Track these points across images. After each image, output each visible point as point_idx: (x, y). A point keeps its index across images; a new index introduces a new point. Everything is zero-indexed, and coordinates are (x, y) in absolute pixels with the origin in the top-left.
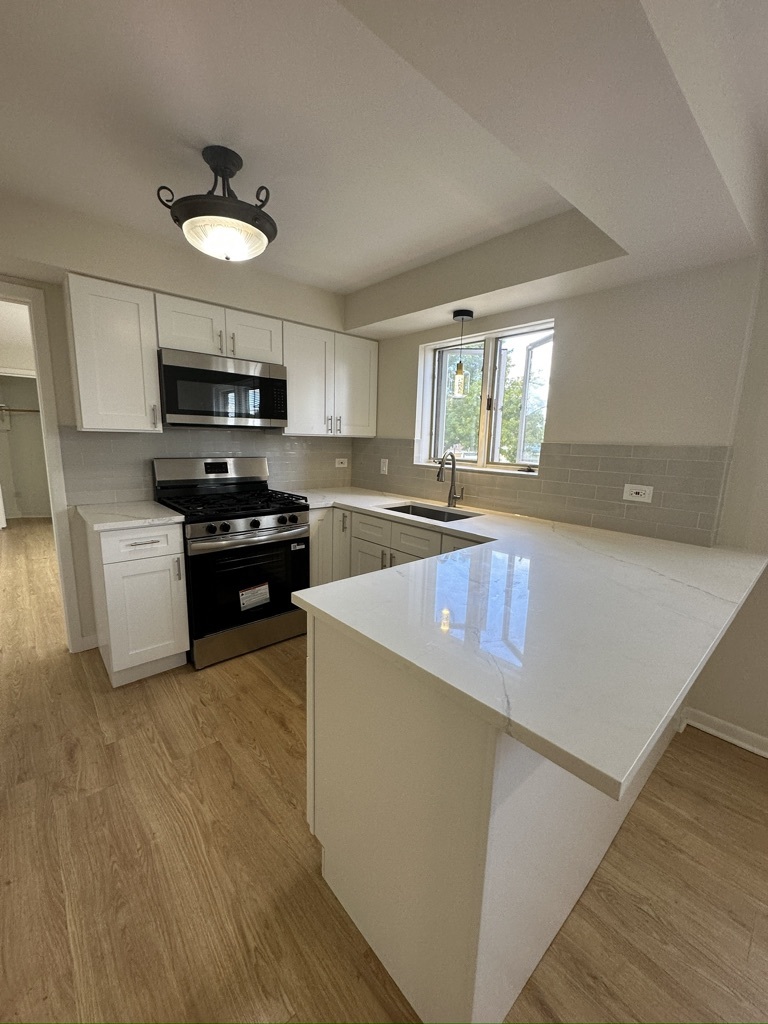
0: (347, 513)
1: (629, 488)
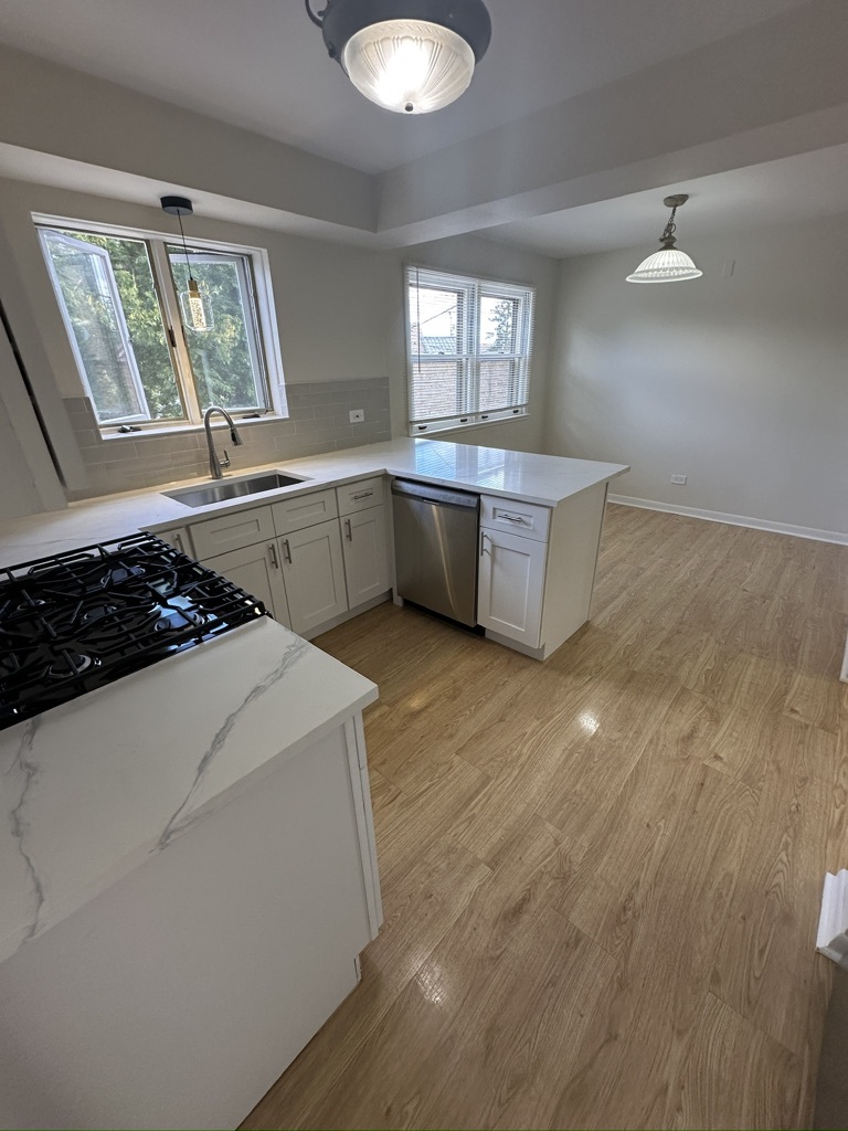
1: (352, 413)
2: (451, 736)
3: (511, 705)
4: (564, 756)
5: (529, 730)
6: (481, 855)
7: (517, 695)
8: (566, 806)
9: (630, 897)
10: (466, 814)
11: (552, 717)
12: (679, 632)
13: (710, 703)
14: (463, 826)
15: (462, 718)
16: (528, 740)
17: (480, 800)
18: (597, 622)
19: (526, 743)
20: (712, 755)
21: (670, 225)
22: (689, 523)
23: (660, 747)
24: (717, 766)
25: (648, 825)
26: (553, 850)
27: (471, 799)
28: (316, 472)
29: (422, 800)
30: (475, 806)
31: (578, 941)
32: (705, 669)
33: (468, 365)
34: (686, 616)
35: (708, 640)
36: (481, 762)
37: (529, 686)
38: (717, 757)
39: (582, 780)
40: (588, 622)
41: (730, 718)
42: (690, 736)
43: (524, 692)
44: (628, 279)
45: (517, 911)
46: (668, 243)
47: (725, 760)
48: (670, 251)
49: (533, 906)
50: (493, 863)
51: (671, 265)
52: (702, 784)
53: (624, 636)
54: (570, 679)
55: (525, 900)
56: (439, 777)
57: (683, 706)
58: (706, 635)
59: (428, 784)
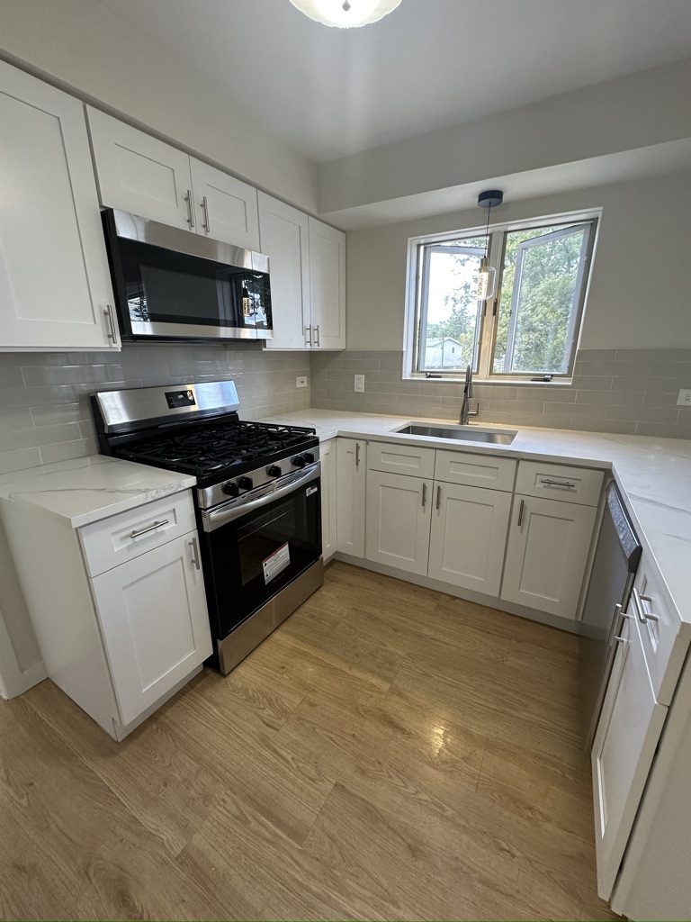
0: (362, 444)
10: (247, 809)
14: (234, 809)
27: (270, 815)
29: (266, 753)
55: (131, 910)
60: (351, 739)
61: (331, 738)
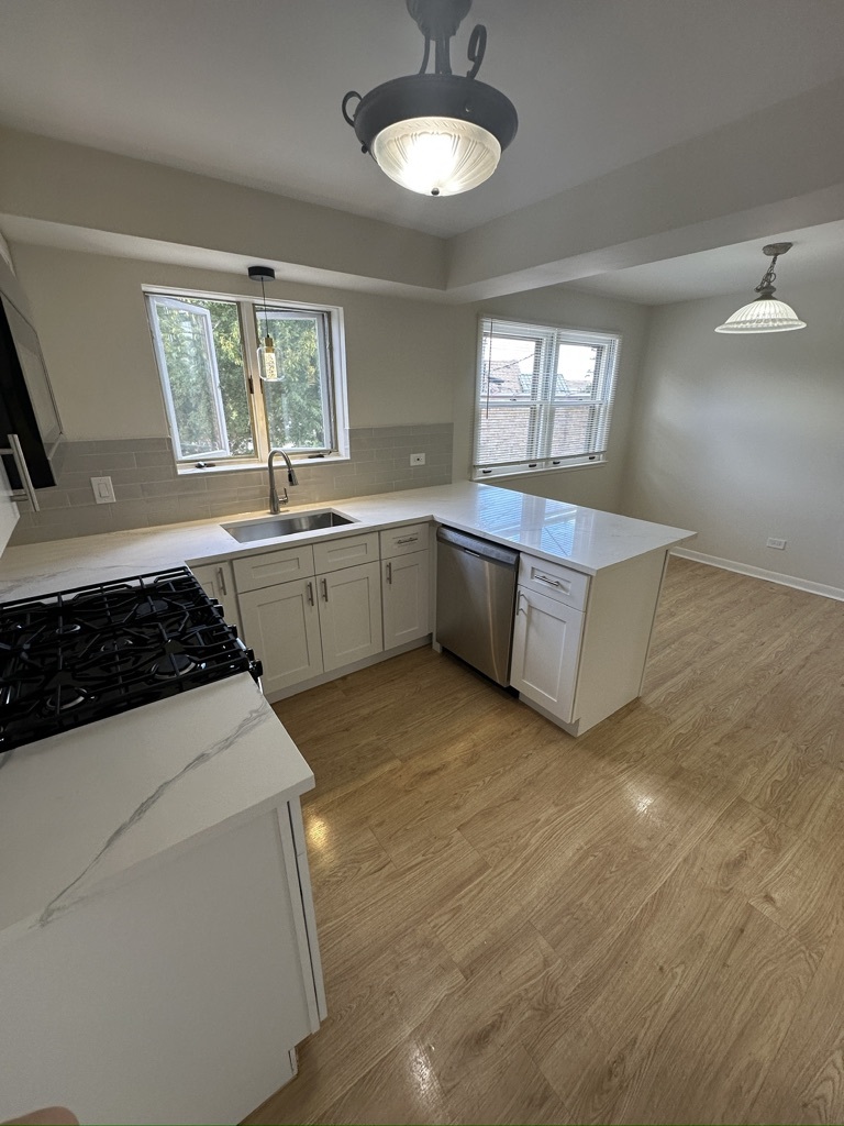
0: (225, 566)
1: (413, 457)
2: (457, 808)
3: (530, 783)
4: (576, 858)
5: (543, 817)
6: (458, 957)
7: (538, 773)
8: (565, 920)
9: (621, 1059)
10: (451, 904)
11: (573, 806)
12: (747, 727)
13: (771, 824)
14: (446, 918)
15: (473, 789)
16: (540, 828)
17: (471, 891)
18: (648, 701)
19: (536, 832)
20: (763, 894)
21: (769, 274)
22: (786, 594)
23: (695, 870)
24: (767, 910)
25: (661, 969)
26: (540, 972)
27: (461, 886)
28: (364, 514)
29: (408, 877)
30: (467, 894)
31: (544, 1099)
32: (773, 779)
33: (543, 411)
34: (761, 708)
35: (783, 742)
36: (482, 845)
37: (554, 764)
38: (768, 898)
39: (592, 892)
40: (638, 698)
41: (794, 849)
42: (737, 864)
43: (546, 771)
44: (717, 330)
45: (481, 1039)
46: (766, 293)
47: (778, 905)
48: (768, 302)
49: (501, 1038)
50: (469, 972)
51: (766, 317)
52: (742, 931)
53: (679, 721)
54: (602, 764)
55: (494, 1027)
56: (433, 853)
57: (736, 821)
58: (783, 735)
59: (421, 858)
60: (428, 806)
61: (422, 819)
